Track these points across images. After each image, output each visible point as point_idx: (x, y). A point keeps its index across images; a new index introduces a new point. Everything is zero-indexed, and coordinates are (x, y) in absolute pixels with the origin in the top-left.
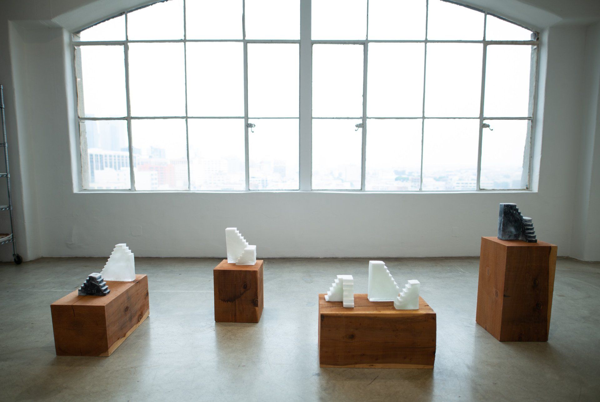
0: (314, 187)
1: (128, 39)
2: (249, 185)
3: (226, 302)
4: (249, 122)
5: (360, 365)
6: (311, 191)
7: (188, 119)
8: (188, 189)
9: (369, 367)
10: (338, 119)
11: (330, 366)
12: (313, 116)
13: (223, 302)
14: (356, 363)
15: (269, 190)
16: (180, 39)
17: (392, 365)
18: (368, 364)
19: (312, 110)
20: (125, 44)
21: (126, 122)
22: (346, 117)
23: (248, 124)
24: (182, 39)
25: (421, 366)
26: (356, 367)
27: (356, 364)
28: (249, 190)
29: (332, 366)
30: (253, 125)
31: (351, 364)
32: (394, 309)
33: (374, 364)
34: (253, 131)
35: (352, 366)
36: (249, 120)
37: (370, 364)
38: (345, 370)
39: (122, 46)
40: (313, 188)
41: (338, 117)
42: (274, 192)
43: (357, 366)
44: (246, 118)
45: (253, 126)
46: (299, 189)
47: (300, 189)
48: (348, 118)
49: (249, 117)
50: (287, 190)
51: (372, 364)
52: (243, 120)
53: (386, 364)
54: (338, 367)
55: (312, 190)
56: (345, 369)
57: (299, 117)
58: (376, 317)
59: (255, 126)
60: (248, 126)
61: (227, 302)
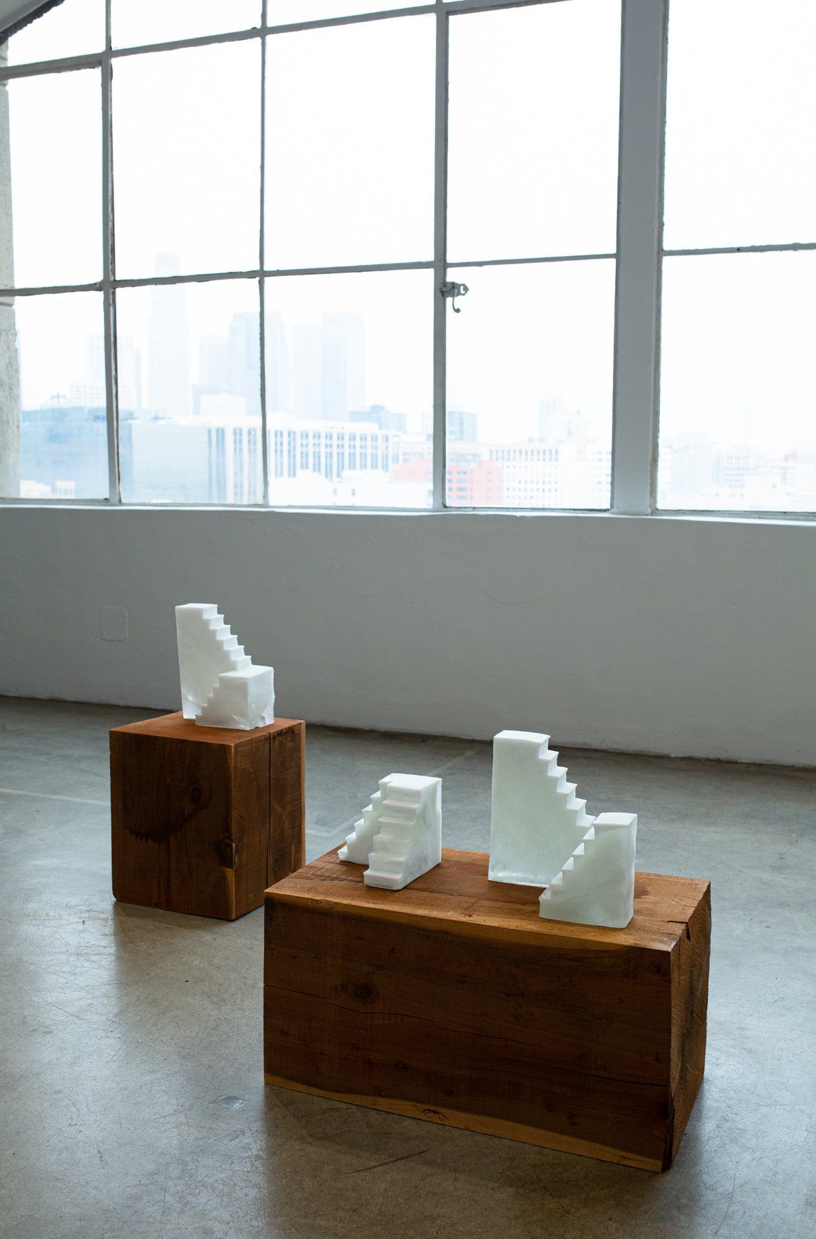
0: (665, 501)
1: (111, 48)
2: (444, 489)
3: (144, 840)
4: (449, 279)
5: (394, 1101)
6: (653, 513)
7: (267, 280)
8: (260, 500)
9: (424, 1117)
10: (758, 254)
11: (293, 1085)
12: (667, 246)
13: (134, 838)
14: (380, 1093)
15: (508, 509)
16: (248, 27)
17: (504, 1126)
18: (419, 1105)
19: (661, 225)
20: (101, 61)
21: (99, 296)
22: (790, 242)
23: (445, 284)
24: (255, 28)
25: (609, 1154)
26: (378, 1107)
27: (380, 1095)
28: (446, 507)
29: (302, 1087)
30: (462, 287)
31: (362, 1093)
32: (534, 914)
33: (439, 1109)
34: (456, 308)
35: (368, 1100)
36: (449, 270)
37: (428, 1107)
38: (337, 1110)
39: (96, 69)
40: (661, 505)
41: (757, 244)
42: (518, 514)
43: (382, 1103)
44: (440, 264)
45: (462, 292)
46: (609, 507)
47: (612, 506)
48: (796, 247)
49: (449, 260)
50: (570, 509)
51: (433, 1108)
52: (430, 273)
53: (482, 1119)
54: (322, 1092)
55: (655, 511)
56: (338, 1105)
57: (614, 251)
58: (447, 933)
59: (466, 289)
60: (445, 290)
61: (146, 841)
